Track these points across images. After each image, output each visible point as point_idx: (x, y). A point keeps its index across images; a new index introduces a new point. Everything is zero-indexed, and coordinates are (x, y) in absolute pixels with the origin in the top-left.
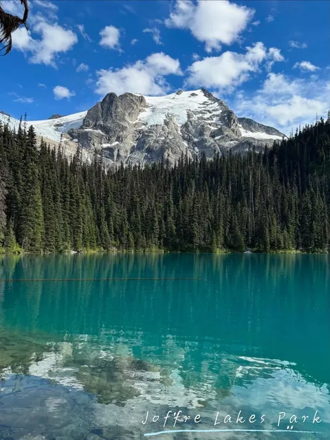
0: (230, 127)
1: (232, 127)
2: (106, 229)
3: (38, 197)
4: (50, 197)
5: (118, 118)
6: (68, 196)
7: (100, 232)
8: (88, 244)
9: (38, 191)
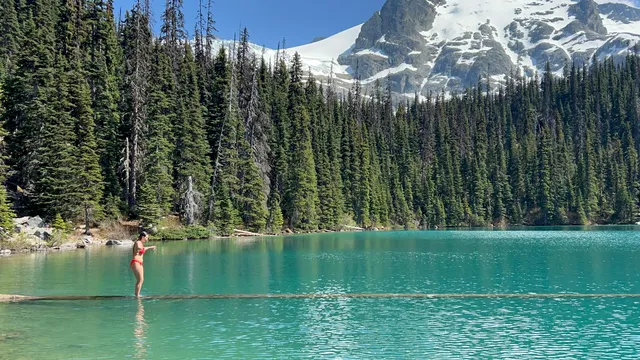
0: (586, 22)
1: (589, 21)
2: (400, 193)
3: (308, 153)
4: (324, 151)
5: (405, 29)
6: (347, 148)
7: (394, 199)
8: (377, 216)
9: (308, 144)
